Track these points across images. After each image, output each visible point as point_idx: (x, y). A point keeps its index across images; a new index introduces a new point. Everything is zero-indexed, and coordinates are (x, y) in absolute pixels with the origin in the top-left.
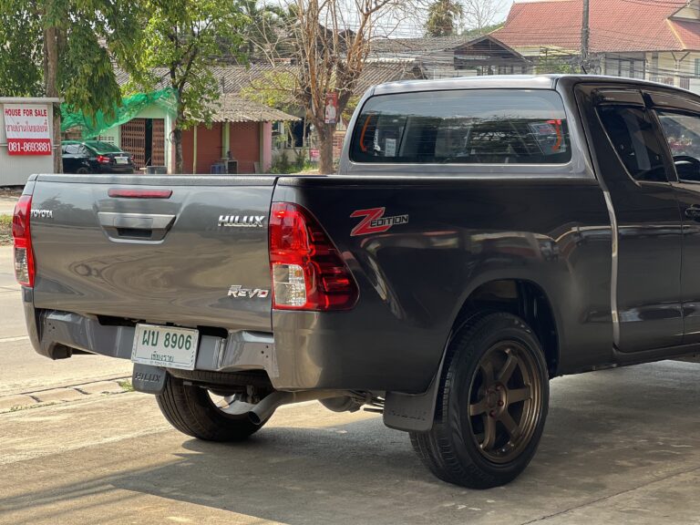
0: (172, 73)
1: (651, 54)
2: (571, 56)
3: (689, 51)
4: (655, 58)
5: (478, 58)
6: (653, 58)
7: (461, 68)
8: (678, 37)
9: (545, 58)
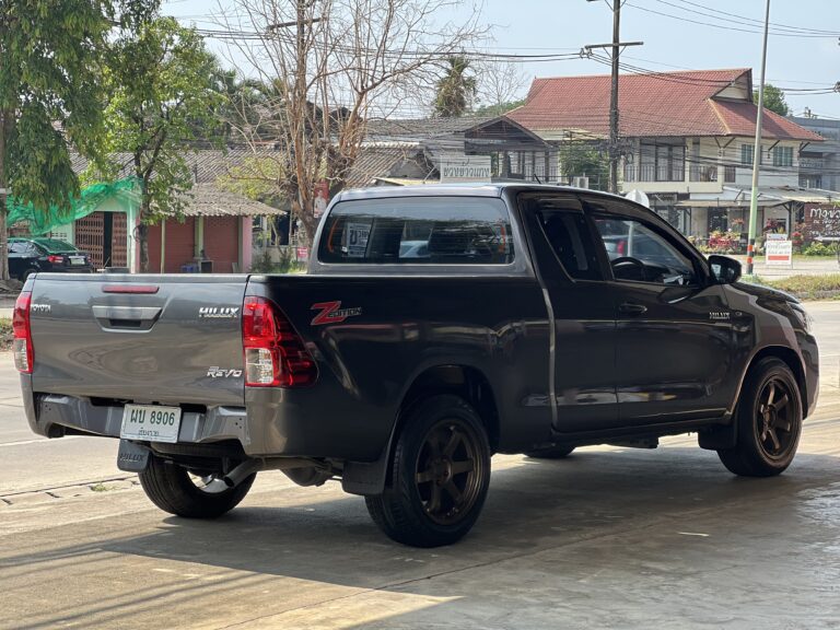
0: (137, 160)
1: (691, 140)
2: (599, 140)
3: (735, 136)
4: (696, 143)
5: (492, 141)
6: (694, 143)
7: (473, 153)
8: (722, 120)
9: (570, 143)
